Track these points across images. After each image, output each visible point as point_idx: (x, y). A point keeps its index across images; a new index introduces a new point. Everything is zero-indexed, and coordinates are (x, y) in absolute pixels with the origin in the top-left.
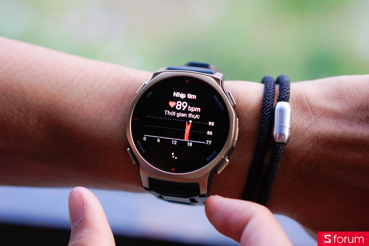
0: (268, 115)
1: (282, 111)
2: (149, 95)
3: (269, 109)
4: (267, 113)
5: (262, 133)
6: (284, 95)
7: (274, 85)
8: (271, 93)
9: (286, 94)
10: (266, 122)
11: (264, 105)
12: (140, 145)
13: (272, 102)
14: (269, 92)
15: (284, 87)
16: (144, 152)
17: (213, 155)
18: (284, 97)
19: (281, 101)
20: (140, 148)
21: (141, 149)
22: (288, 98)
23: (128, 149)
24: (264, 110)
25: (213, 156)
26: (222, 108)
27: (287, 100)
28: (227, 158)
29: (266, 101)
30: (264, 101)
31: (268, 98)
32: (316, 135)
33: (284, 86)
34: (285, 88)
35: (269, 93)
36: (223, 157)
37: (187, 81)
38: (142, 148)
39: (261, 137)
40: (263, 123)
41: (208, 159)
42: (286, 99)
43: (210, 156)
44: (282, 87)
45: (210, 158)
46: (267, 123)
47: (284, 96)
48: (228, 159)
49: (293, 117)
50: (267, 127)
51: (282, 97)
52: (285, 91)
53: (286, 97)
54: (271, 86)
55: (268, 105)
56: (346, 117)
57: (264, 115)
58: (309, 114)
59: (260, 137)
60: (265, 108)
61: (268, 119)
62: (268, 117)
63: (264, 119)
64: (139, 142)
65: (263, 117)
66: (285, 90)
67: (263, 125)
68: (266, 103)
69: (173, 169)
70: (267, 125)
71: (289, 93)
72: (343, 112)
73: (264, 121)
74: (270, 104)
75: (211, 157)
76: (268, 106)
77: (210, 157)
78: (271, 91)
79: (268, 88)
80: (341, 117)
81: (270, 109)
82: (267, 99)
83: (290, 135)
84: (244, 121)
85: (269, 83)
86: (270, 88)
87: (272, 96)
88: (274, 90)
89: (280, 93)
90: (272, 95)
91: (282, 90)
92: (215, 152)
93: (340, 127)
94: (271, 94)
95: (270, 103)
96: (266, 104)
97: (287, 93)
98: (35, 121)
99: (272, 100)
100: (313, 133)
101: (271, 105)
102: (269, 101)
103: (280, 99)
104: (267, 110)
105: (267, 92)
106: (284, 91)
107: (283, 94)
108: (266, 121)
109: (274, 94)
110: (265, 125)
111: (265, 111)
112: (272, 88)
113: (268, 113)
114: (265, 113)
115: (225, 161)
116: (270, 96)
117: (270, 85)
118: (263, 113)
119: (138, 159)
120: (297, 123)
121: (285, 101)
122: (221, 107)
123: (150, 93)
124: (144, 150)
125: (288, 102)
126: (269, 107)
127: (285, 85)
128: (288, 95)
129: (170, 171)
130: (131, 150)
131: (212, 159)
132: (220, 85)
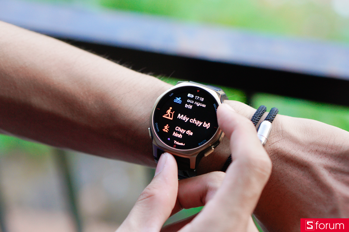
1: (265, 126)
2: (171, 95)
12: (157, 126)
13: (258, 119)
16: (158, 131)
17: (203, 142)
19: (267, 120)
23: (149, 128)
27: (271, 121)
28: (213, 146)
36: (210, 145)
37: (198, 91)
38: (158, 128)
41: (199, 144)
42: (270, 120)
47: (269, 118)
49: (272, 132)
52: (271, 115)
53: (271, 119)
55: (254, 119)
64: (156, 124)
66: (272, 115)
69: (175, 146)
74: (256, 119)
77: (201, 143)
79: (259, 110)
83: (265, 143)
85: (261, 108)
89: (268, 116)
90: (260, 115)
92: (205, 140)
94: (259, 114)
98: (92, 103)
101: (257, 120)
105: (257, 112)
109: (262, 115)
112: (262, 111)
115: (211, 149)
116: (258, 115)
119: (154, 135)
123: (172, 94)
126: (255, 121)
129: (173, 147)
130: (150, 129)
131: (202, 144)
132: (219, 98)
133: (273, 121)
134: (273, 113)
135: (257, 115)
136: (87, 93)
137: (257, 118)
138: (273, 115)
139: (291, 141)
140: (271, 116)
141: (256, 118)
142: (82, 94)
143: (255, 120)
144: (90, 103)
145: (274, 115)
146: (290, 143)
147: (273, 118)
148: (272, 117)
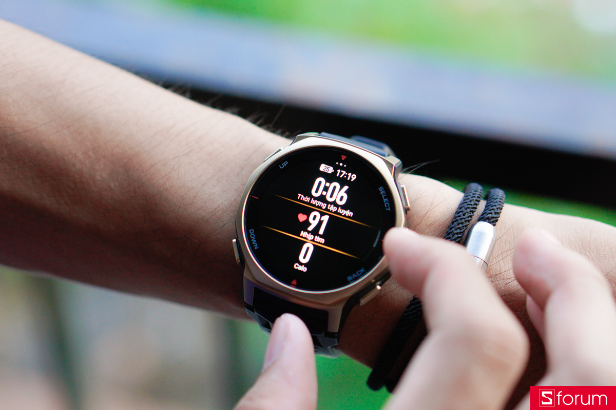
0: (458, 233)
1: (481, 235)
2: (282, 166)
6: (491, 213)
7: (478, 199)
8: (471, 205)
11: (456, 218)
12: (252, 236)
13: (468, 217)
16: (256, 248)
17: (359, 273)
19: (485, 221)
20: (252, 240)
21: (253, 243)
22: (495, 219)
25: (359, 275)
26: (388, 208)
27: (493, 222)
28: (379, 283)
29: (461, 214)
30: (457, 212)
31: (464, 210)
35: (468, 205)
36: (373, 281)
37: (344, 157)
38: (255, 241)
41: (349, 278)
42: (492, 220)
43: (353, 274)
44: (491, 203)
45: (354, 277)
47: (490, 215)
48: (380, 285)
51: (487, 216)
52: (493, 209)
53: (493, 218)
54: (474, 195)
55: (461, 219)
57: (451, 233)
62: (456, 236)
64: (252, 231)
66: (495, 207)
69: (294, 282)
71: (499, 213)
74: (464, 218)
75: (356, 276)
77: (354, 276)
78: (472, 203)
79: (469, 197)
81: (463, 227)
82: (462, 212)
85: (473, 191)
86: (472, 199)
87: (472, 210)
88: (477, 203)
89: (485, 210)
90: (472, 208)
91: (489, 207)
92: (362, 270)
94: (471, 206)
99: (470, 215)
101: (466, 221)
103: (482, 218)
104: (459, 226)
105: (465, 201)
109: (476, 208)
111: (453, 227)
112: (475, 199)
113: (458, 231)
115: (375, 287)
116: (469, 208)
117: (474, 194)
118: (451, 229)
119: (246, 257)
121: (490, 223)
122: (387, 205)
123: (285, 164)
124: (256, 245)
125: (494, 225)
126: (462, 223)
127: (496, 201)
128: (496, 216)
129: (289, 284)
130: (237, 242)
131: (356, 279)
132: (391, 173)
133: (497, 221)
134: (496, 204)
135: (466, 209)
136: (91, 153)
137: (467, 215)
138: (497, 209)
140: (492, 211)
141: (464, 215)
142: (79, 154)
143: (463, 220)
144: (98, 178)
145: (499, 208)
147: (497, 216)
148: (495, 213)
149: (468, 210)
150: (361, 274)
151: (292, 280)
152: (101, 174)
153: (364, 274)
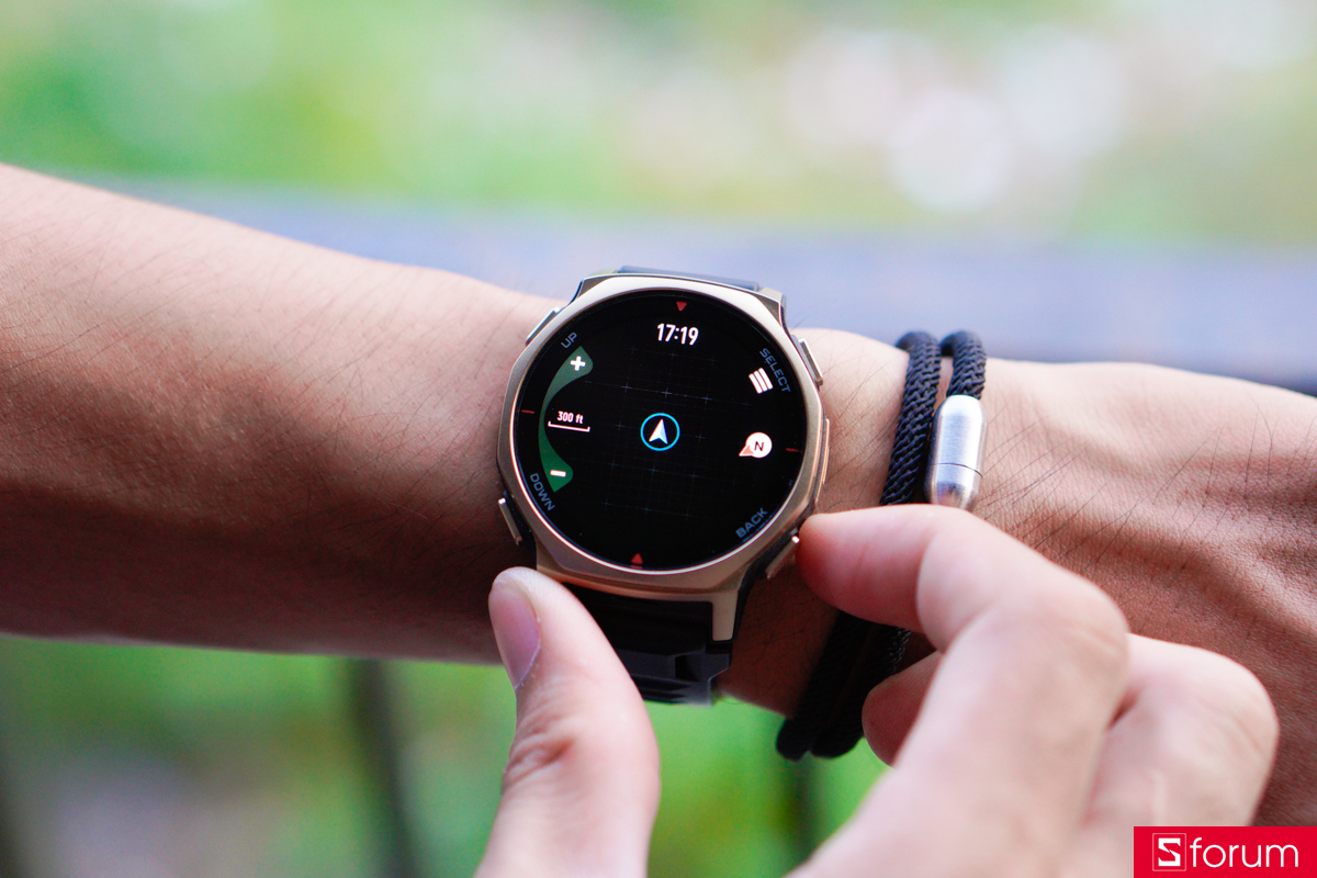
0: (918, 433)
1: (959, 421)
3: (921, 416)
4: (914, 426)
5: (896, 483)
6: (969, 377)
7: (937, 359)
8: (930, 373)
9: (975, 377)
10: (910, 453)
11: (908, 404)
12: (539, 486)
13: (930, 399)
14: (925, 370)
15: (971, 358)
16: (549, 508)
17: (756, 519)
18: (967, 383)
19: (961, 393)
20: (540, 494)
21: (543, 499)
22: (979, 387)
24: (907, 419)
25: (756, 523)
26: (785, 386)
27: (976, 393)
29: (916, 393)
31: (920, 386)
32: (1054, 513)
33: (971, 355)
34: (973, 361)
35: (924, 374)
36: (785, 530)
37: (681, 306)
38: (546, 495)
39: (893, 494)
40: (902, 455)
41: (740, 532)
42: (975, 389)
43: (747, 524)
44: (965, 357)
45: (748, 529)
46: (913, 456)
47: (969, 381)
50: (910, 468)
51: (964, 384)
53: (974, 385)
54: (930, 353)
56: (1145, 479)
57: (906, 433)
58: (1038, 449)
59: (889, 493)
60: (910, 414)
61: (916, 446)
62: (917, 438)
63: (906, 444)
64: (535, 478)
65: (902, 438)
67: (901, 459)
68: (915, 399)
69: (638, 559)
70: (911, 461)
71: (980, 375)
72: (1140, 464)
73: (906, 448)
74: (924, 402)
75: (751, 525)
76: (918, 409)
77: (749, 526)
78: (931, 369)
79: (921, 358)
80: (1132, 476)
81: (925, 418)
82: (917, 389)
84: (844, 433)
85: (924, 345)
86: (928, 361)
87: (933, 382)
88: (936, 366)
89: (955, 373)
90: (934, 378)
91: (963, 365)
92: (762, 513)
93: (1124, 503)
94: (929, 376)
95: (923, 399)
96: (913, 403)
97: (977, 375)
99: (932, 392)
100: (1043, 503)
101: (927, 407)
102: (922, 395)
103: (956, 388)
104: (917, 419)
105: (918, 368)
106: (969, 366)
107: (967, 374)
108: (909, 450)
109: (938, 377)
110: (907, 460)
111: (908, 422)
113: (919, 427)
114: (909, 426)
116: (927, 380)
117: (928, 350)
118: (904, 426)
119: (532, 528)
120: (999, 468)
121: (972, 395)
122: (783, 381)
123: (572, 338)
124: (550, 502)
125: (979, 398)
127: (972, 351)
128: (979, 381)
129: (628, 564)
130: (511, 503)
131: (753, 531)
132: (778, 320)
133: (982, 389)
136: (181, 380)
137: (927, 395)
139: (1092, 467)
140: (971, 372)
143: (923, 406)
144: (203, 425)
146: (1092, 476)
149: (928, 384)
150: (760, 520)
151: (633, 556)
152: (209, 418)
153: (766, 519)
